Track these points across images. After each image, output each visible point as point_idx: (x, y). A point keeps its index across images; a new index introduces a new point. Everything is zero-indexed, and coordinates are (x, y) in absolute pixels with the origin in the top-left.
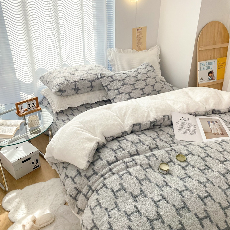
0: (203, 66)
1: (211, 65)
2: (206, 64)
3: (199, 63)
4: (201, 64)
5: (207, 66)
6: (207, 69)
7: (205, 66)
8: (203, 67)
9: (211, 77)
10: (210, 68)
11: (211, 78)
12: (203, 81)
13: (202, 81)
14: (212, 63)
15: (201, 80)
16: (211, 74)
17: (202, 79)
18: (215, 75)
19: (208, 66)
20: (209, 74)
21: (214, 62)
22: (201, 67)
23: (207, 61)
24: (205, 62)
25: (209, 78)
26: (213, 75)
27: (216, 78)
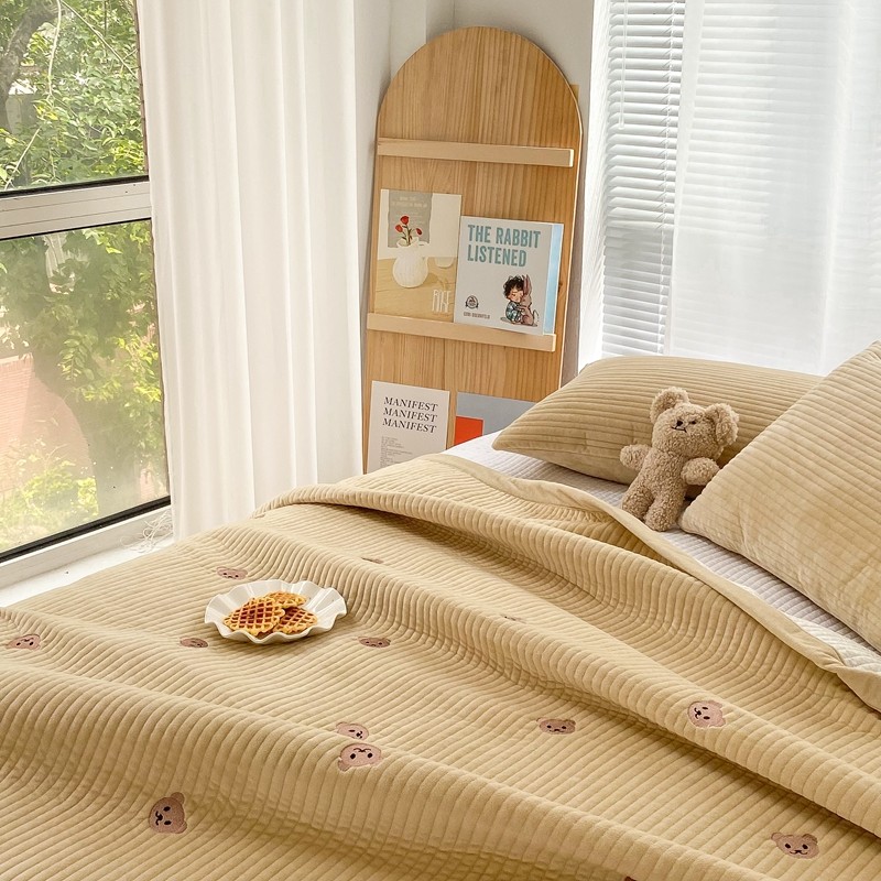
0: (484, 244)
1: (519, 248)
2: (499, 237)
4: (471, 227)
5: (499, 245)
6: (500, 259)
7: (493, 244)
8: (480, 244)
9: (517, 307)
10: (514, 257)
11: (519, 314)
12: (480, 316)
13: (474, 315)
15: (468, 310)
16: (516, 293)
17: (472, 302)
19: (507, 247)
20: (508, 288)
21: (537, 233)
22: (474, 244)
23: (506, 224)
24: (495, 223)
25: (508, 310)
26: (526, 298)
27: (541, 321)
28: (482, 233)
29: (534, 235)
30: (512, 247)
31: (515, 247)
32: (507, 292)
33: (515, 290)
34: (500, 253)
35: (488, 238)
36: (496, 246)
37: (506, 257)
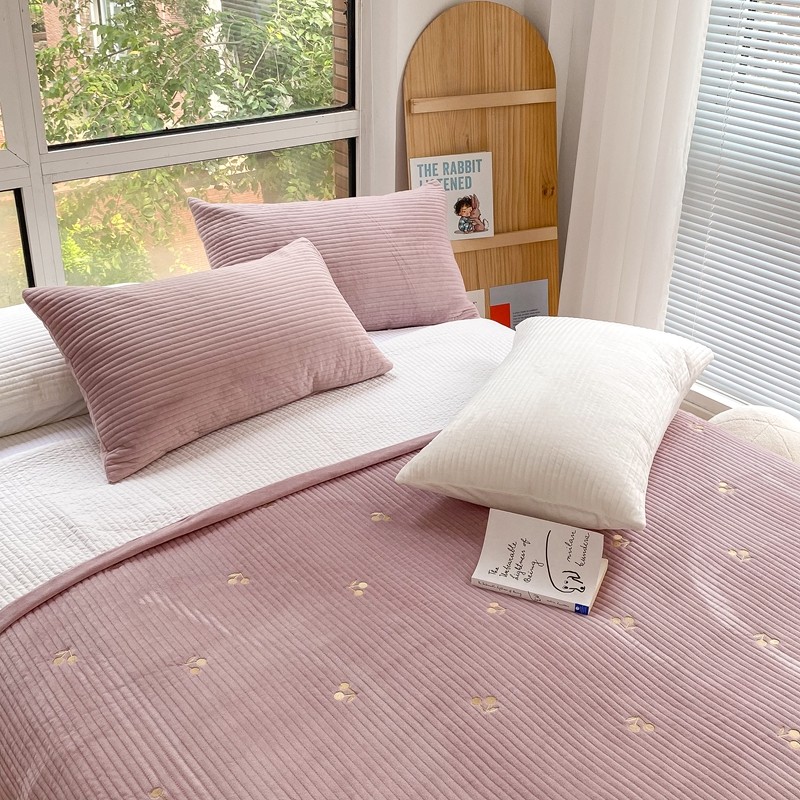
0: (433, 177)
1: (465, 175)
2: (445, 170)
3: (414, 163)
4: (420, 166)
5: (450, 176)
6: (448, 187)
7: (441, 176)
8: (429, 178)
9: (469, 220)
10: (460, 183)
11: (471, 225)
14: (469, 166)
16: (466, 210)
18: (486, 211)
19: (453, 176)
20: (458, 207)
21: (479, 161)
22: (424, 179)
23: (451, 159)
24: (440, 160)
25: (460, 224)
26: (476, 211)
27: (490, 226)
28: (430, 170)
29: (476, 163)
30: (458, 176)
31: (461, 175)
32: (458, 211)
33: (465, 208)
34: (448, 182)
35: (436, 172)
36: (443, 177)
37: (454, 184)
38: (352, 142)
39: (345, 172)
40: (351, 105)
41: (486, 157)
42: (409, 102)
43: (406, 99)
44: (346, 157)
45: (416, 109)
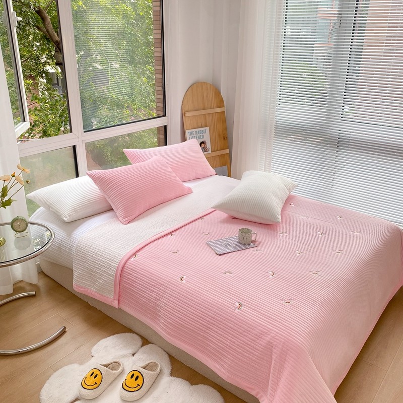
2: (196, 133)
3: (187, 132)
4: (189, 132)
6: (197, 138)
7: (195, 135)
9: (204, 148)
10: (201, 137)
11: (205, 150)
14: (203, 132)
16: (203, 145)
18: (208, 145)
19: (199, 135)
21: (205, 130)
22: (190, 137)
23: (197, 130)
24: (194, 130)
25: (202, 149)
26: (206, 145)
27: (210, 150)
28: (192, 133)
31: (201, 135)
32: (200, 146)
37: (199, 137)
38: (165, 127)
39: (163, 137)
40: (165, 115)
41: (207, 129)
42: (184, 113)
43: (183, 112)
44: (163, 132)
45: (187, 115)
